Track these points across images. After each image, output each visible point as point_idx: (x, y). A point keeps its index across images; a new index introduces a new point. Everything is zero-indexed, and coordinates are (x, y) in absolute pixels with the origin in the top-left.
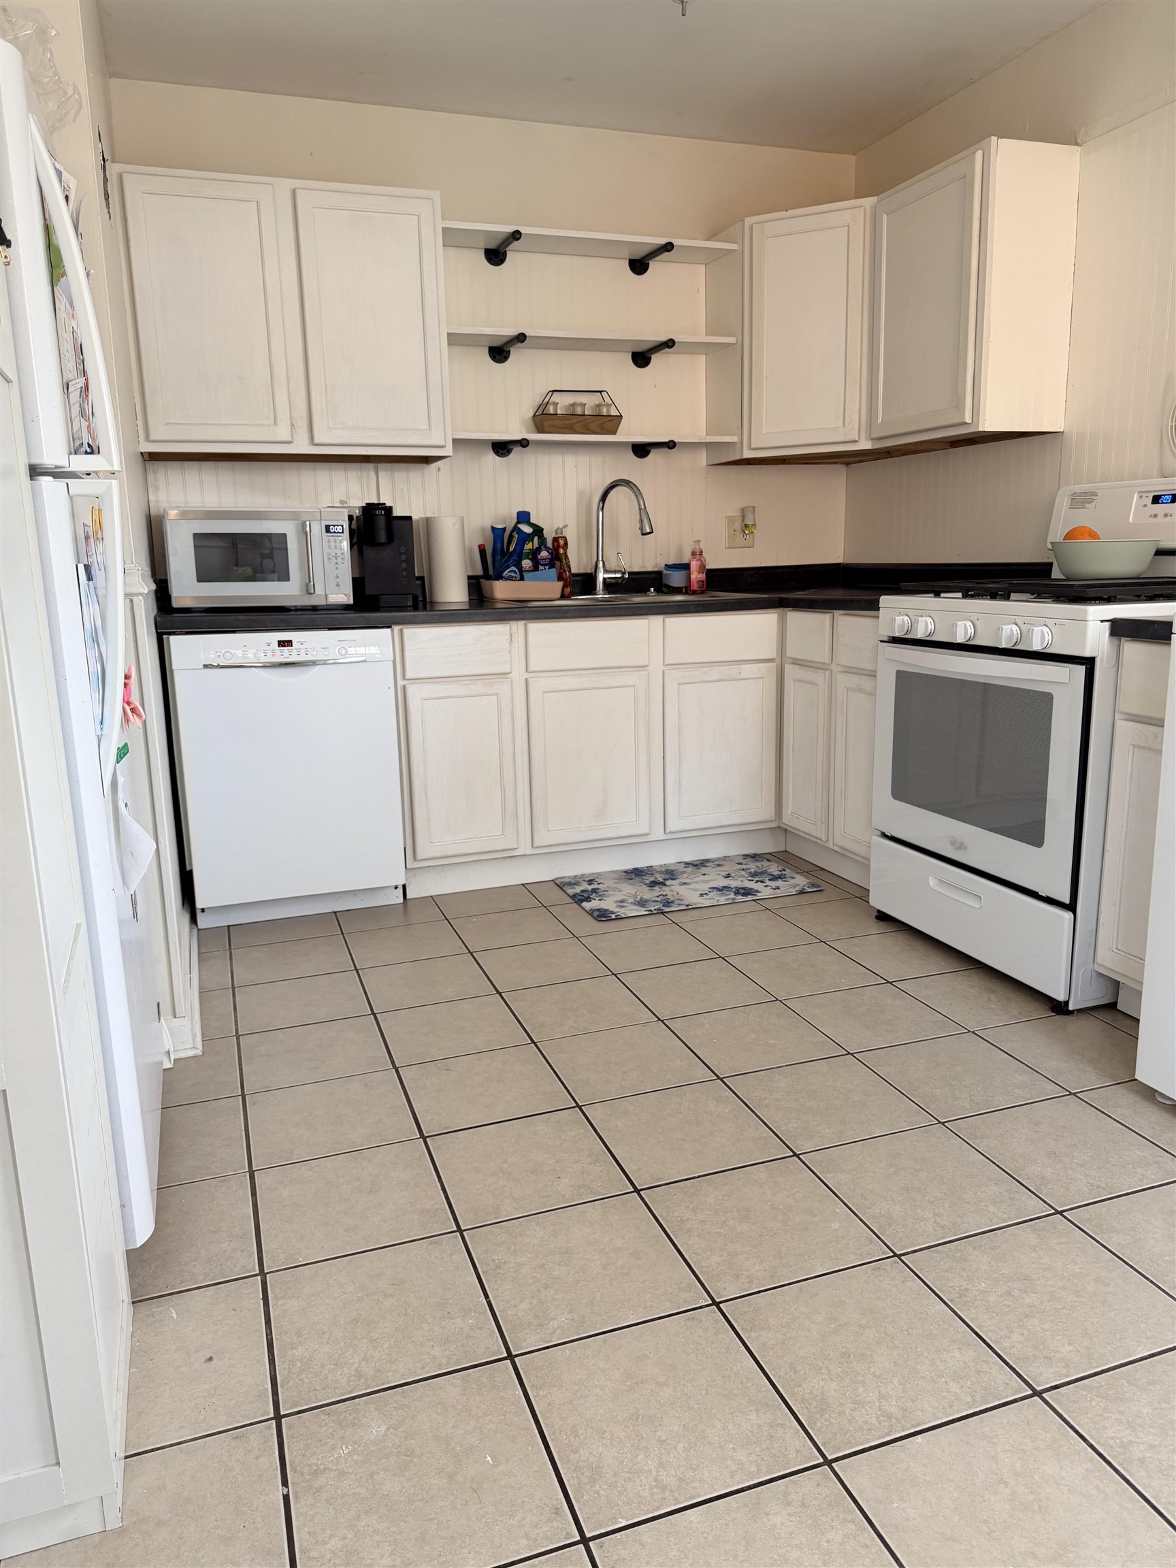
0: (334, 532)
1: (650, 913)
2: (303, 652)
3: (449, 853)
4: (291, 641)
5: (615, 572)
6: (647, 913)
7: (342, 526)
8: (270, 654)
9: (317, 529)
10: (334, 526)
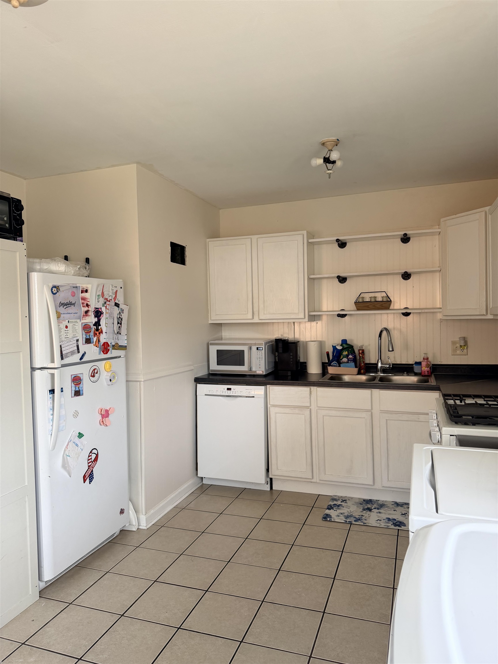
0: (260, 350)
1: (345, 522)
2: (234, 393)
3: (284, 475)
4: (231, 389)
5: (386, 364)
6: (344, 522)
7: (262, 348)
8: (224, 392)
9: (254, 348)
10: (260, 348)
